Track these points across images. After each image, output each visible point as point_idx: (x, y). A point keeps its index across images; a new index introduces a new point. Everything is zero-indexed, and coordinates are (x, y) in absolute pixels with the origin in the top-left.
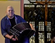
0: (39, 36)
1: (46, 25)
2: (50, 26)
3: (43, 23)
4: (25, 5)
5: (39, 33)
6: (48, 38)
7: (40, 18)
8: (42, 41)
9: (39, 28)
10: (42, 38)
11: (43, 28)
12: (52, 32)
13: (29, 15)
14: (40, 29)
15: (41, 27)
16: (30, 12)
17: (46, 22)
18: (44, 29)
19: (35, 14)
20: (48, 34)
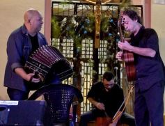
0: (83, 68)
1: (96, 47)
2: (105, 49)
3: (92, 41)
4: (54, 4)
5: (82, 63)
6: (100, 73)
7: (85, 32)
8: (89, 80)
9: (83, 53)
10: (89, 72)
11: (91, 53)
12: (108, 61)
13: (62, 25)
14: (85, 55)
15: (86, 51)
16: (65, 19)
17: (97, 40)
18: (93, 55)
19: (75, 22)
20: (100, 65)
